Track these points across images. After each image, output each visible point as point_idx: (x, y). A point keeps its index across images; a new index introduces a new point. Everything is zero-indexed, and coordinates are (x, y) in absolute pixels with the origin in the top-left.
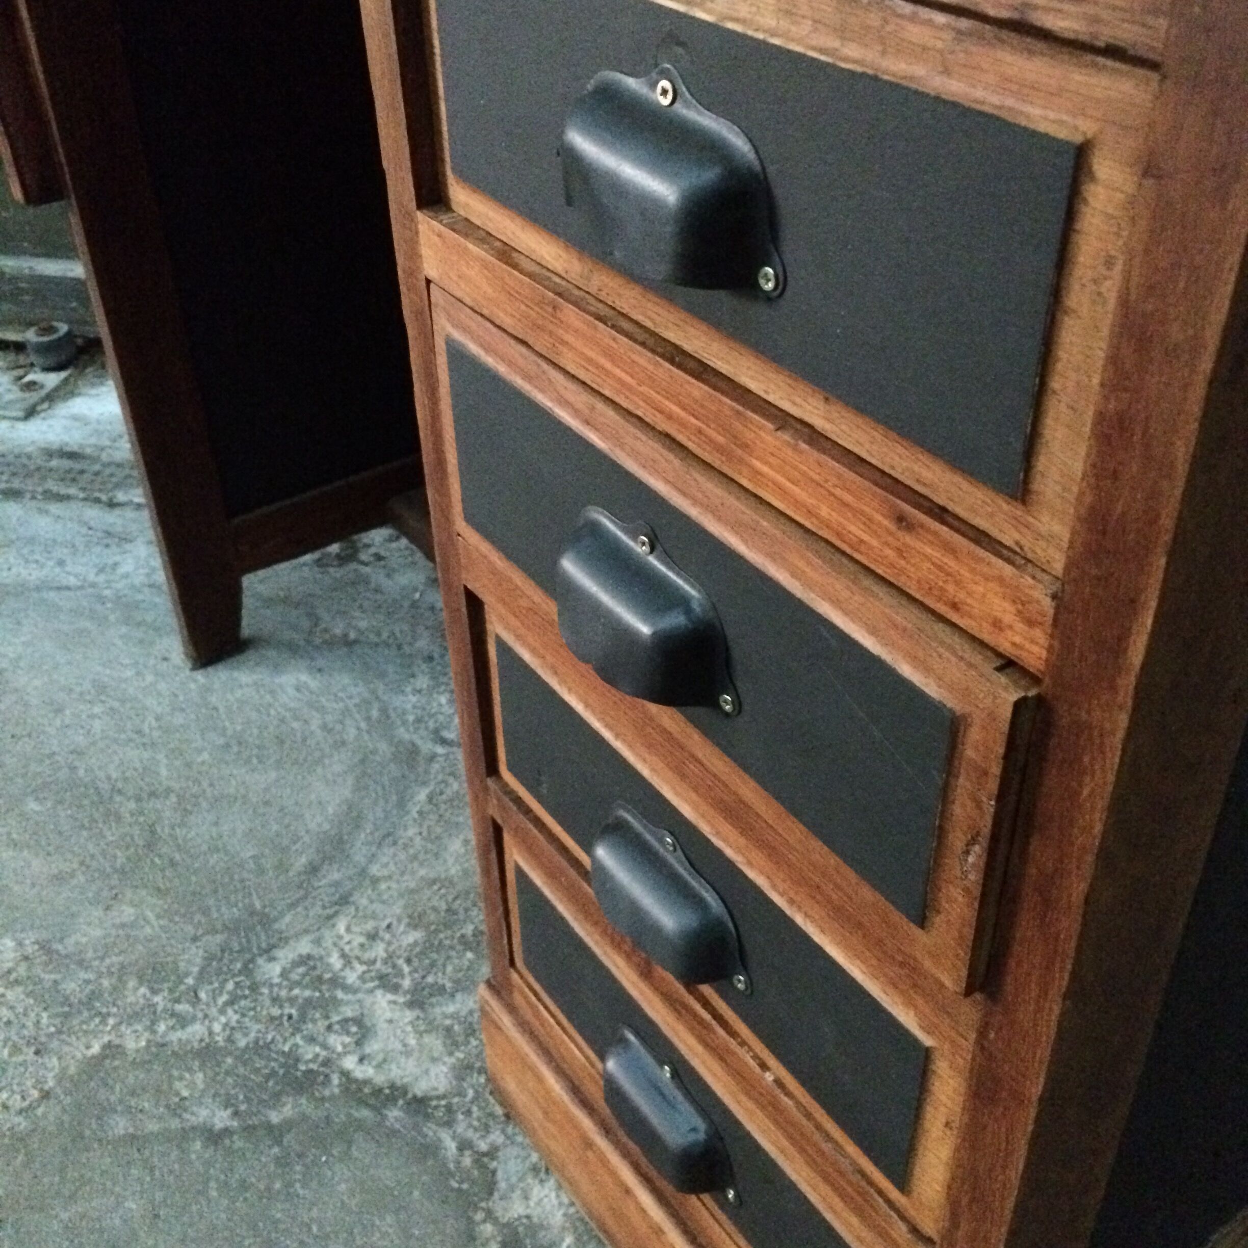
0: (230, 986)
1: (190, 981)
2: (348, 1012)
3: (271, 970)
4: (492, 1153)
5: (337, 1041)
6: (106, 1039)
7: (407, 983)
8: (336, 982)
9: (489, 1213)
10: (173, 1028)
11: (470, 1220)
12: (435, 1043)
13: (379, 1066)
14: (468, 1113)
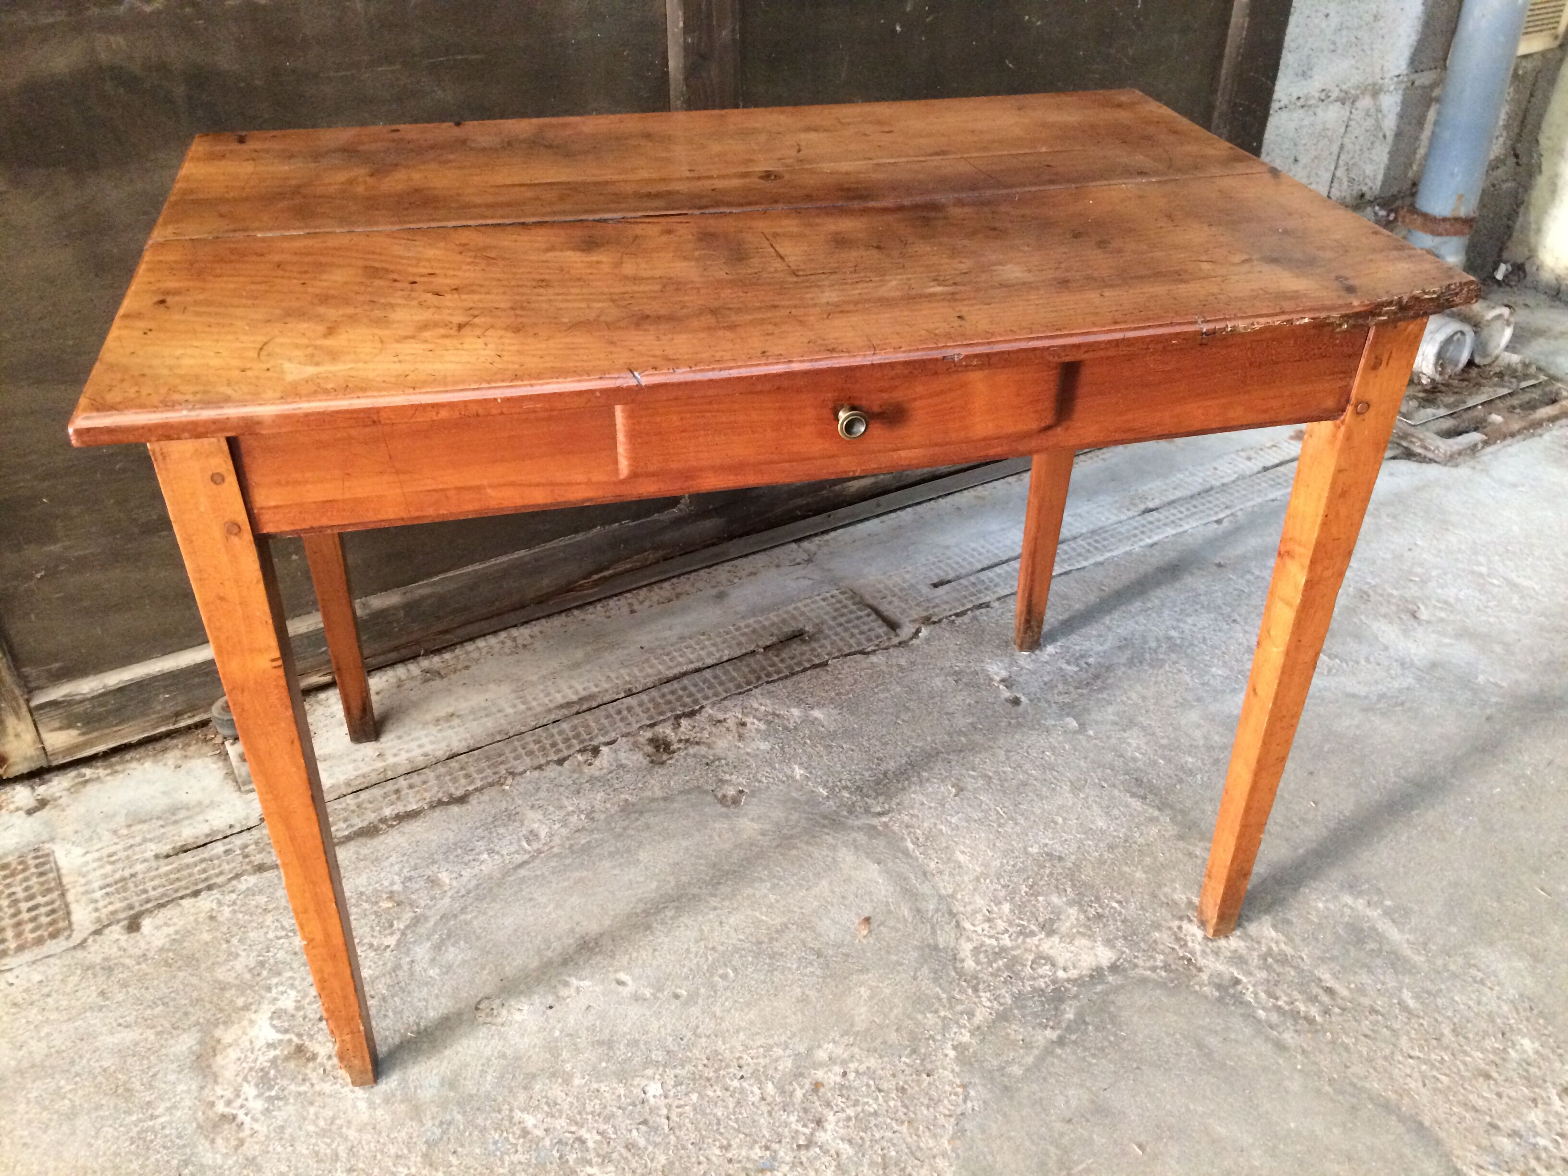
0: (964, 984)
1: (944, 996)
2: (1030, 957)
3: (970, 965)
6: (949, 1045)
7: (1034, 928)
8: (1003, 950)
10: (970, 1019)
11: (1197, 992)
12: (1083, 942)
13: (1074, 967)
14: (1136, 957)
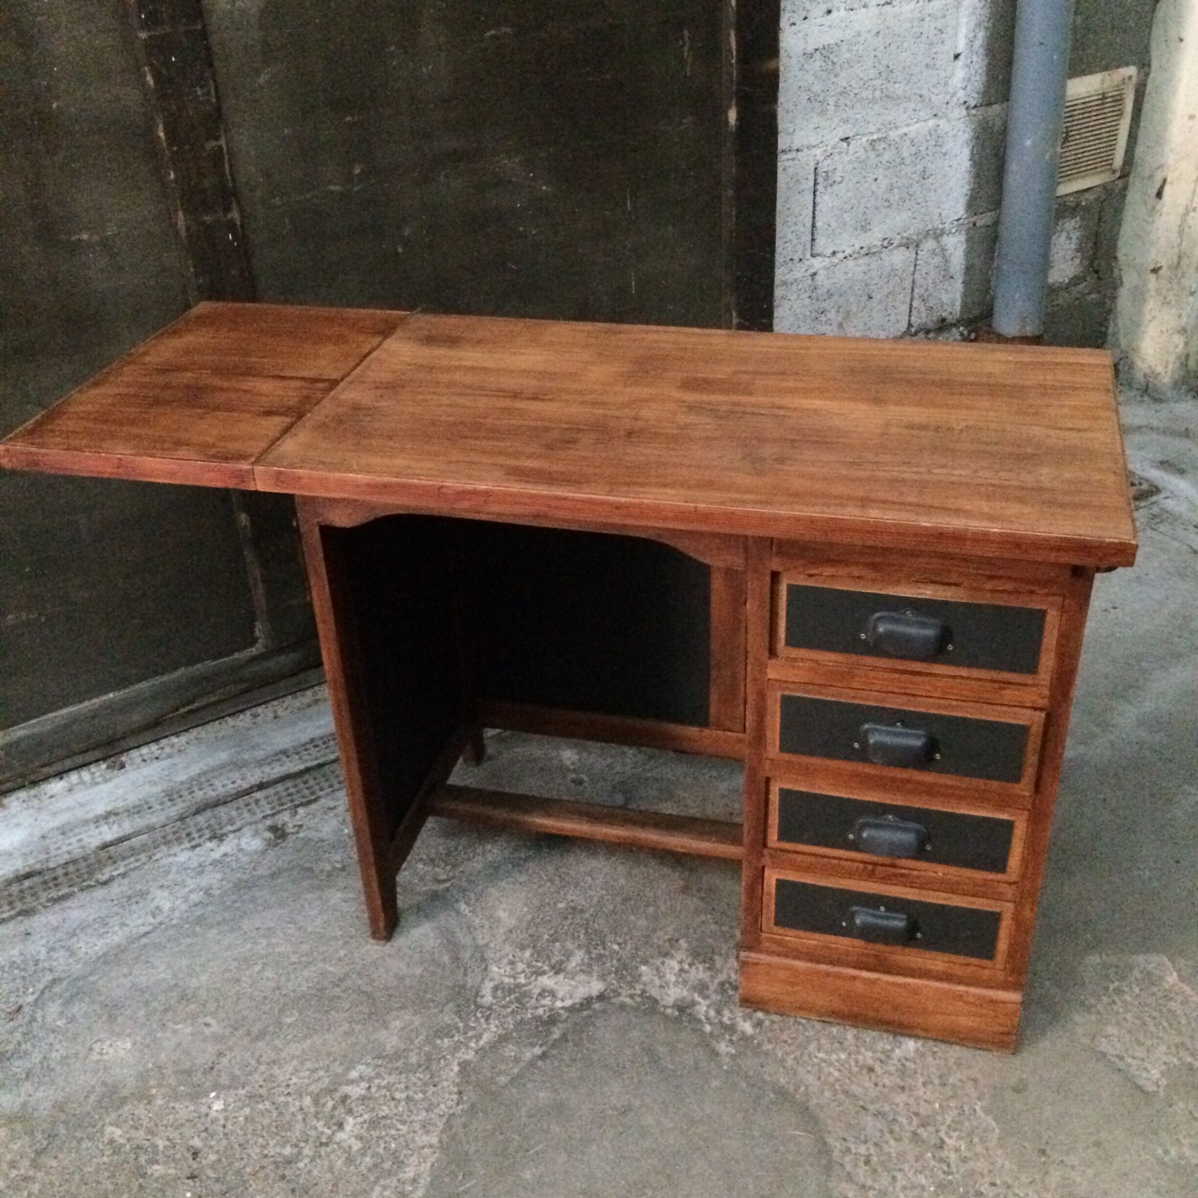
0: (479, 1015)
1: (461, 1025)
2: (537, 991)
3: (488, 999)
4: (644, 991)
5: (547, 1001)
6: (456, 1063)
7: (546, 968)
8: (518, 986)
9: (665, 1007)
10: (477, 1041)
11: (661, 1013)
12: (582, 977)
13: (571, 997)
14: (621, 987)
